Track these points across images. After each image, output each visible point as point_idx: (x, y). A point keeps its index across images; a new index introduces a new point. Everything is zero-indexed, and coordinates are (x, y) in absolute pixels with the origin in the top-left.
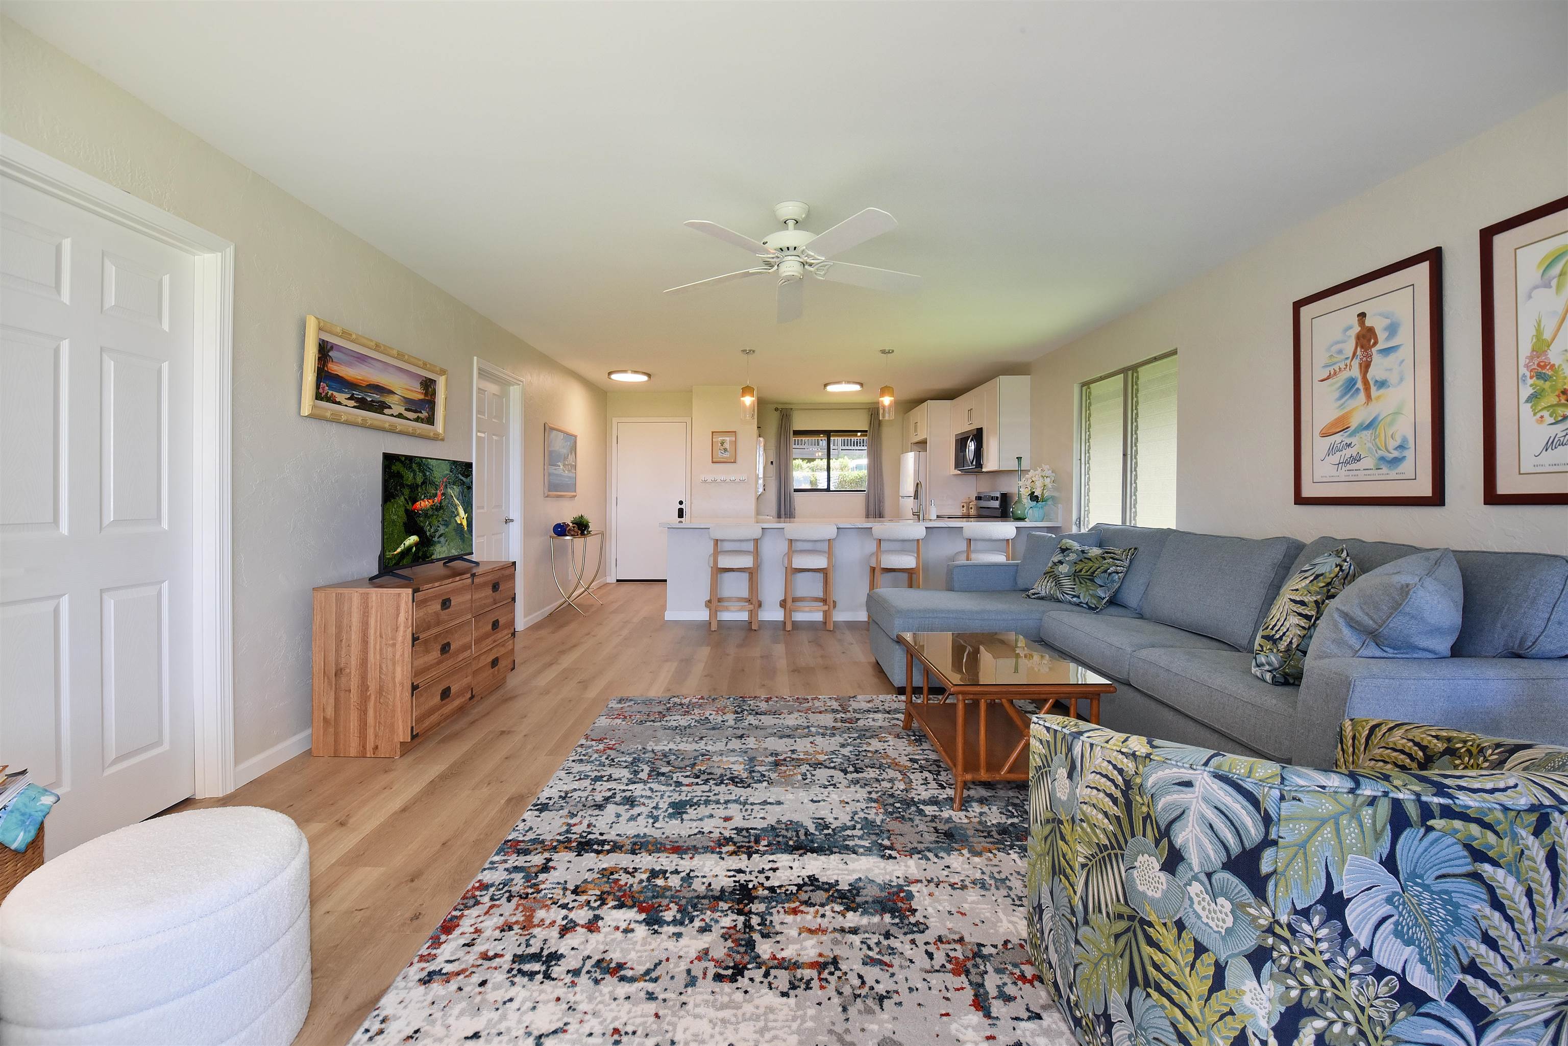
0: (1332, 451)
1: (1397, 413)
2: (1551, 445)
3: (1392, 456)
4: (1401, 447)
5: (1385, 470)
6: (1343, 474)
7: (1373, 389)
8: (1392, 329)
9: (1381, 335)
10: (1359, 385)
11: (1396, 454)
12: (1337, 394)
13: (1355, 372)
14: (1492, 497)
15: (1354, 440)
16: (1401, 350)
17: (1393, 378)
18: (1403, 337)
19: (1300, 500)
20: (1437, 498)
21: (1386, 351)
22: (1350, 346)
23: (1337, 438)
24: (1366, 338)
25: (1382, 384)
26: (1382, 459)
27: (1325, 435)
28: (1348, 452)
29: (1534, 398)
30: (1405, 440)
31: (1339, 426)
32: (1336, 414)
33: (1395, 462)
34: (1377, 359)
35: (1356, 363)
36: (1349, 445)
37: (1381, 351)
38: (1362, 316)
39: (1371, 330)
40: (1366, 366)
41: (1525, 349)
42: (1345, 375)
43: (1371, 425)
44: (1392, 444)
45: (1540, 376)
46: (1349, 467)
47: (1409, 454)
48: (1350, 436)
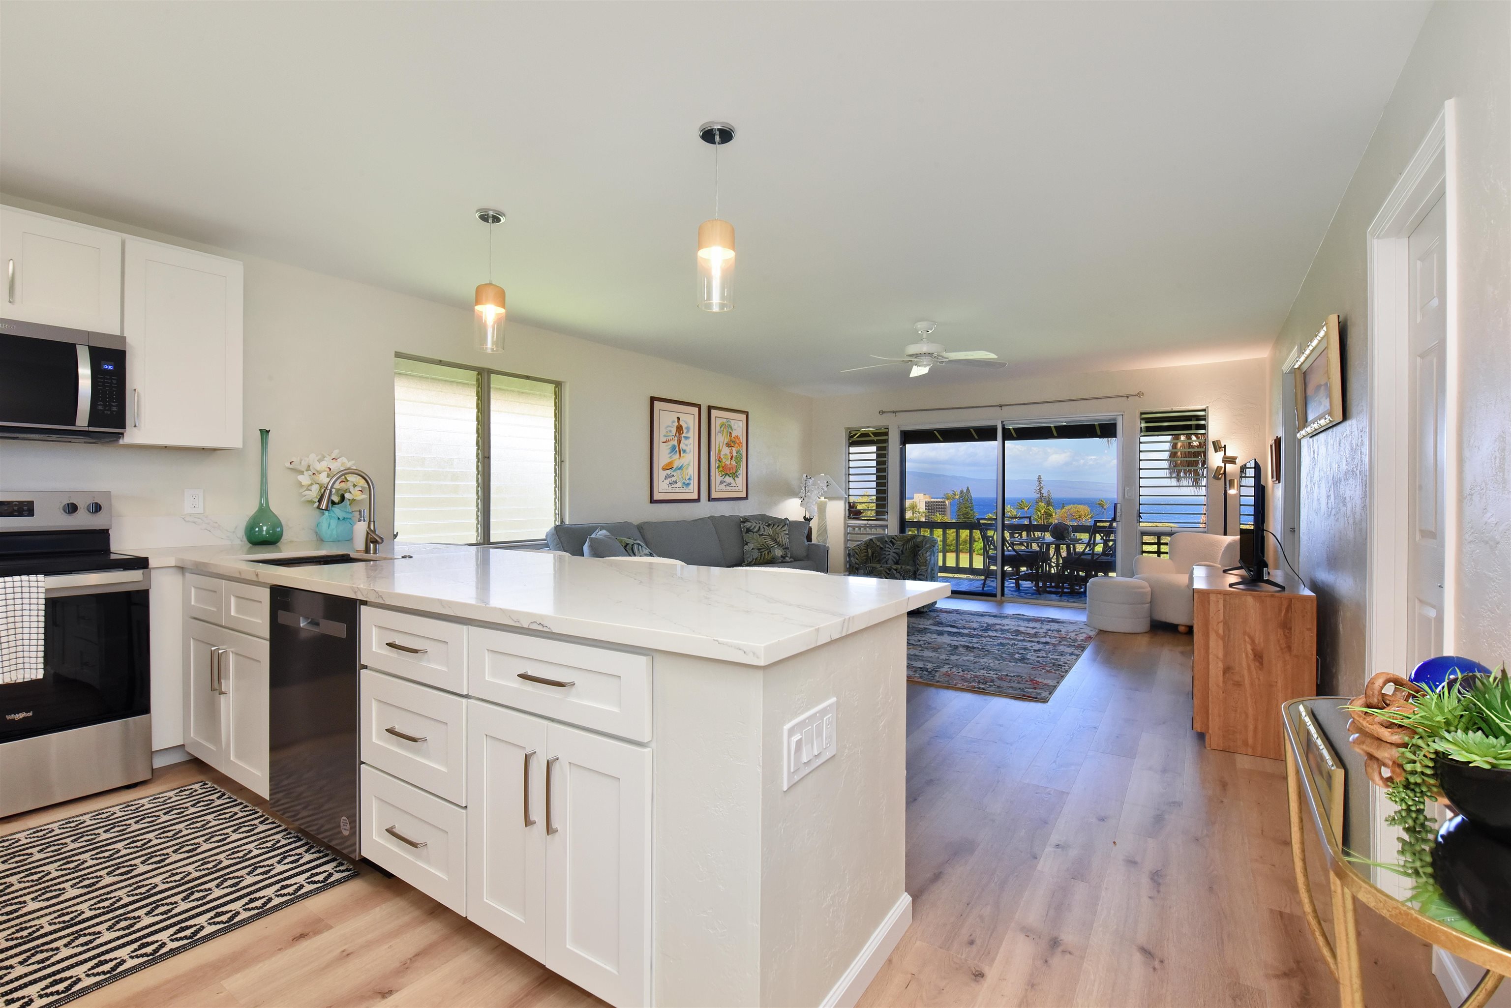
0: (667, 477)
1: (689, 465)
2: (721, 483)
3: (686, 482)
4: (689, 479)
5: (685, 488)
6: (670, 489)
7: (682, 452)
8: (688, 429)
9: (685, 431)
10: (677, 449)
11: (688, 482)
12: (669, 451)
13: (676, 443)
14: (710, 499)
15: (674, 474)
16: (690, 439)
17: (688, 451)
18: (691, 434)
19: (652, 501)
20: (698, 500)
21: (687, 438)
22: (674, 430)
23: (669, 472)
24: (679, 429)
25: (684, 451)
26: (684, 483)
27: (664, 470)
28: (673, 479)
29: (718, 467)
30: (691, 476)
31: (668, 467)
32: (669, 460)
33: (688, 484)
34: (683, 440)
35: (676, 439)
36: (673, 476)
37: (684, 437)
38: (678, 418)
39: (681, 426)
40: (679, 442)
41: (717, 452)
42: (672, 443)
43: (680, 468)
44: (687, 477)
45: (719, 461)
46: (673, 486)
47: (692, 482)
48: (673, 471)
